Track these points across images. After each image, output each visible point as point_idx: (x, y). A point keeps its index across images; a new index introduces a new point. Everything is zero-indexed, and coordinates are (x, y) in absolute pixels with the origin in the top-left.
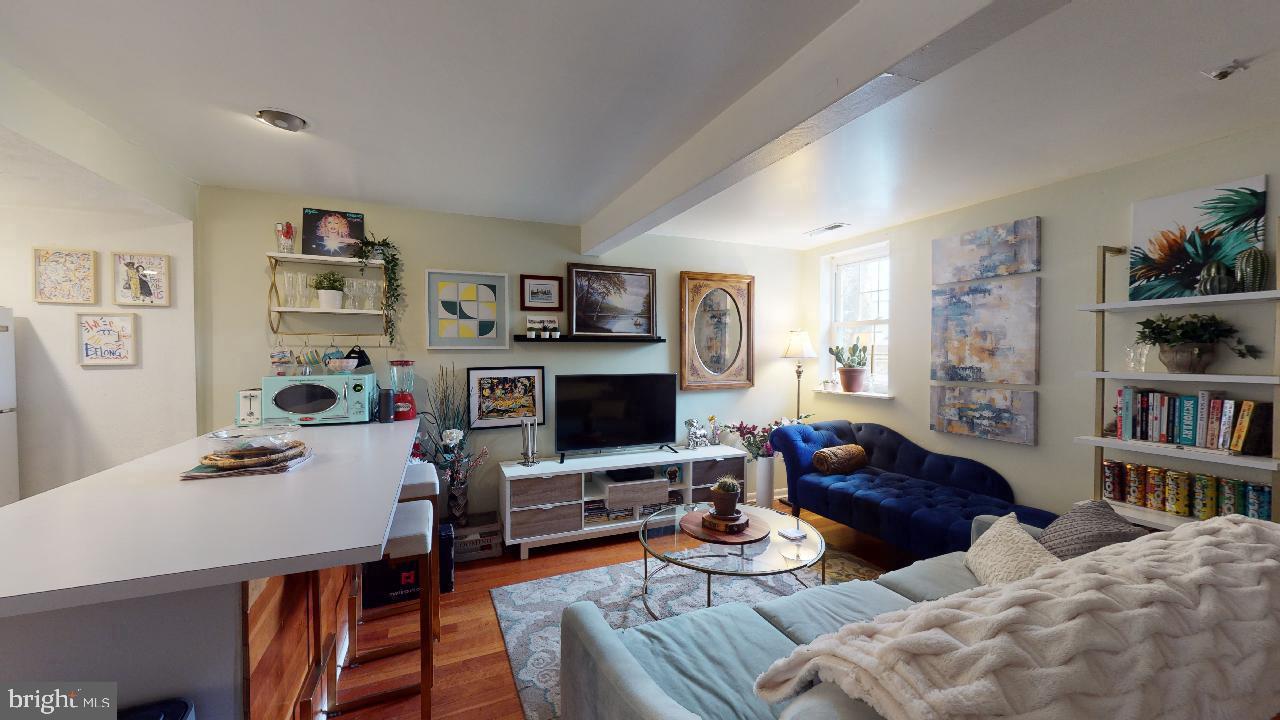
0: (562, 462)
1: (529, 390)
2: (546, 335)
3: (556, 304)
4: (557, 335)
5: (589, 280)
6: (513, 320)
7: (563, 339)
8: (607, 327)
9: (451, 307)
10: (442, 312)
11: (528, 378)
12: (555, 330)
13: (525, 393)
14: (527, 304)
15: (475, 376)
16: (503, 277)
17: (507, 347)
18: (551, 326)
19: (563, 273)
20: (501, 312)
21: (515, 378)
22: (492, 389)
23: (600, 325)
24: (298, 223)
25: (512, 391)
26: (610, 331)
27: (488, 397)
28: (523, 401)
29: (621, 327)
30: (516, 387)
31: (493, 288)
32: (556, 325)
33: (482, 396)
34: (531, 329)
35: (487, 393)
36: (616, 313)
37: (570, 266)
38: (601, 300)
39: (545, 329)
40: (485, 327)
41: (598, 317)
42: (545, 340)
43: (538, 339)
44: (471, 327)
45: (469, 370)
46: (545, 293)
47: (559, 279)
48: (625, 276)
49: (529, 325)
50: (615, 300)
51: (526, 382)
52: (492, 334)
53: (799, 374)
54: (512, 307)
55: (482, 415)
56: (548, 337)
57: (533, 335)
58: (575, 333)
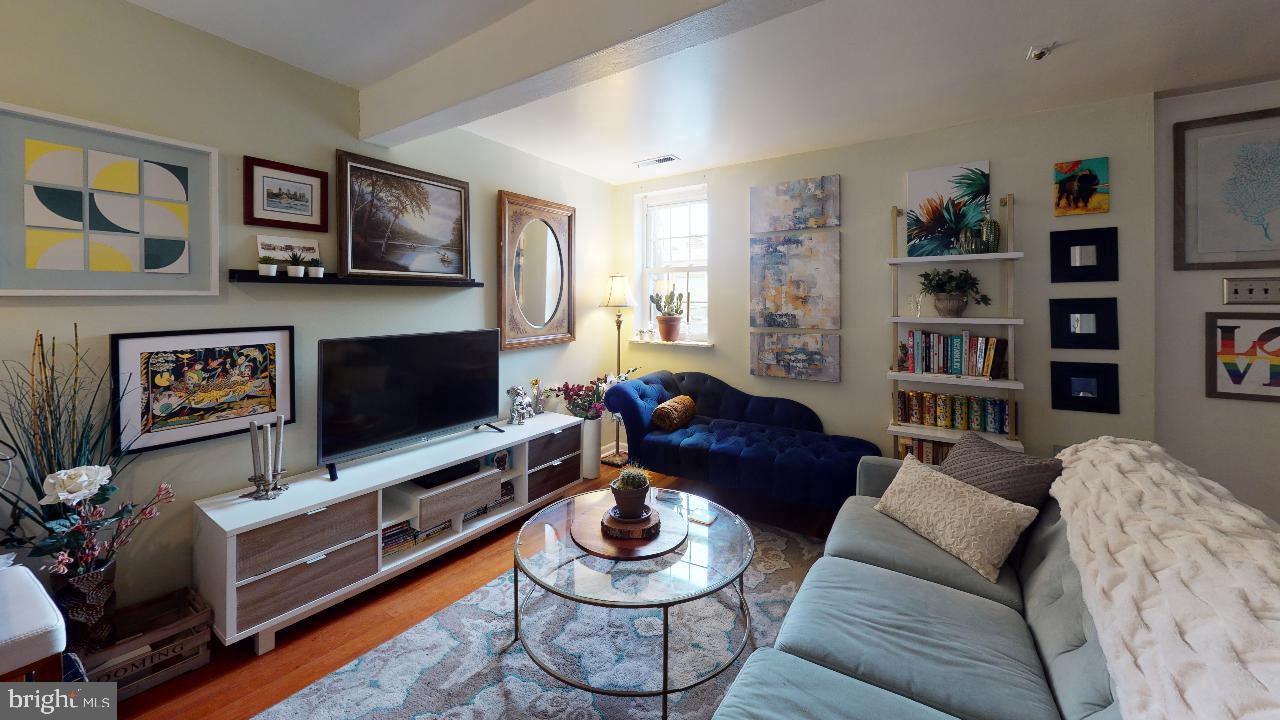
0: (334, 477)
1: (262, 366)
2: (300, 271)
3: (315, 220)
4: (320, 272)
5: (373, 184)
6: (228, 241)
7: (329, 278)
8: (402, 262)
9: (63, 201)
10: (40, 212)
11: (261, 348)
12: (315, 263)
13: (254, 374)
14: (259, 213)
15: (131, 354)
16: (208, 154)
17: (215, 291)
18: (308, 257)
19: (328, 166)
20: (199, 221)
21: (231, 349)
22: (178, 372)
23: (392, 258)
25: (225, 372)
26: (406, 269)
27: (167, 388)
28: (251, 388)
29: (422, 263)
30: (234, 365)
31: (181, 173)
32: (316, 256)
33: (151, 387)
34: (267, 261)
35: (164, 380)
36: (417, 242)
37: (342, 157)
38: (392, 219)
39: (296, 261)
40: (159, 253)
41: (388, 246)
42: (296, 280)
43: (282, 277)
44: (124, 252)
45: (116, 338)
46: (294, 197)
47: (322, 176)
48: (429, 188)
49: (263, 253)
50: (413, 221)
51: (256, 354)
52: (180, 265)
53: (619, 324)
55: (150, 421)
56: (301, 275)
57: (273, 270)
58: (350, 270)
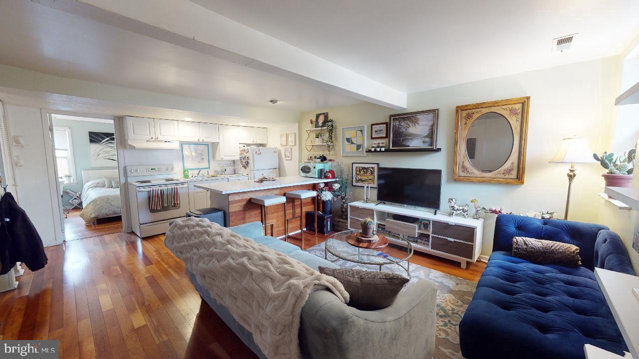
1: (373, 173)
3: (384, 135)
4: (383, 149)
5: (399, 122)
6: (367, 143)
7: (386, 151)
8: (407, 144)
9: (348, 140)
10: (346, 143)
11: (372, 168)
12: (382, 147)
13: (371, 174)
14: (373, 136)
15: (355, 165)
16: (365, 126)
17: (365, 155)
18: (381, 145)
19: (388, 120)
20: (364, 141)
21: (368, 168)
22: (360, 171)
23: (404, 143)
24: (314, 119)
25: (366, 173)
26: (409, 147)
28: (370, 177)
30: (368, 171)
31: (361, 131)
32: (383, 145)
33: (356, 173)
34: (373, 147)
35: (358, 173)
36: (413, 137)
37: (391, 116)
38: (405, 131)
39: (378, 147)
40: (359, 147)
41: (403, 140)
42: (378, 152)
43: (375, 151)
44: (354, 147)
45: (353, 163)
46: (380, 131)
47: (386, 123)
48: (419, 116)
49: (373, 145)
50: (412, 130)
52: (361, 149)
54: (368, 139)
55: (357, 181)
56: (379, 150)
57: (373, 149)
58: (391, 148)
